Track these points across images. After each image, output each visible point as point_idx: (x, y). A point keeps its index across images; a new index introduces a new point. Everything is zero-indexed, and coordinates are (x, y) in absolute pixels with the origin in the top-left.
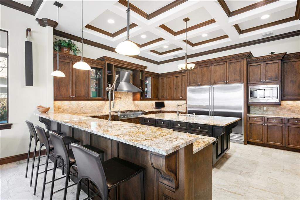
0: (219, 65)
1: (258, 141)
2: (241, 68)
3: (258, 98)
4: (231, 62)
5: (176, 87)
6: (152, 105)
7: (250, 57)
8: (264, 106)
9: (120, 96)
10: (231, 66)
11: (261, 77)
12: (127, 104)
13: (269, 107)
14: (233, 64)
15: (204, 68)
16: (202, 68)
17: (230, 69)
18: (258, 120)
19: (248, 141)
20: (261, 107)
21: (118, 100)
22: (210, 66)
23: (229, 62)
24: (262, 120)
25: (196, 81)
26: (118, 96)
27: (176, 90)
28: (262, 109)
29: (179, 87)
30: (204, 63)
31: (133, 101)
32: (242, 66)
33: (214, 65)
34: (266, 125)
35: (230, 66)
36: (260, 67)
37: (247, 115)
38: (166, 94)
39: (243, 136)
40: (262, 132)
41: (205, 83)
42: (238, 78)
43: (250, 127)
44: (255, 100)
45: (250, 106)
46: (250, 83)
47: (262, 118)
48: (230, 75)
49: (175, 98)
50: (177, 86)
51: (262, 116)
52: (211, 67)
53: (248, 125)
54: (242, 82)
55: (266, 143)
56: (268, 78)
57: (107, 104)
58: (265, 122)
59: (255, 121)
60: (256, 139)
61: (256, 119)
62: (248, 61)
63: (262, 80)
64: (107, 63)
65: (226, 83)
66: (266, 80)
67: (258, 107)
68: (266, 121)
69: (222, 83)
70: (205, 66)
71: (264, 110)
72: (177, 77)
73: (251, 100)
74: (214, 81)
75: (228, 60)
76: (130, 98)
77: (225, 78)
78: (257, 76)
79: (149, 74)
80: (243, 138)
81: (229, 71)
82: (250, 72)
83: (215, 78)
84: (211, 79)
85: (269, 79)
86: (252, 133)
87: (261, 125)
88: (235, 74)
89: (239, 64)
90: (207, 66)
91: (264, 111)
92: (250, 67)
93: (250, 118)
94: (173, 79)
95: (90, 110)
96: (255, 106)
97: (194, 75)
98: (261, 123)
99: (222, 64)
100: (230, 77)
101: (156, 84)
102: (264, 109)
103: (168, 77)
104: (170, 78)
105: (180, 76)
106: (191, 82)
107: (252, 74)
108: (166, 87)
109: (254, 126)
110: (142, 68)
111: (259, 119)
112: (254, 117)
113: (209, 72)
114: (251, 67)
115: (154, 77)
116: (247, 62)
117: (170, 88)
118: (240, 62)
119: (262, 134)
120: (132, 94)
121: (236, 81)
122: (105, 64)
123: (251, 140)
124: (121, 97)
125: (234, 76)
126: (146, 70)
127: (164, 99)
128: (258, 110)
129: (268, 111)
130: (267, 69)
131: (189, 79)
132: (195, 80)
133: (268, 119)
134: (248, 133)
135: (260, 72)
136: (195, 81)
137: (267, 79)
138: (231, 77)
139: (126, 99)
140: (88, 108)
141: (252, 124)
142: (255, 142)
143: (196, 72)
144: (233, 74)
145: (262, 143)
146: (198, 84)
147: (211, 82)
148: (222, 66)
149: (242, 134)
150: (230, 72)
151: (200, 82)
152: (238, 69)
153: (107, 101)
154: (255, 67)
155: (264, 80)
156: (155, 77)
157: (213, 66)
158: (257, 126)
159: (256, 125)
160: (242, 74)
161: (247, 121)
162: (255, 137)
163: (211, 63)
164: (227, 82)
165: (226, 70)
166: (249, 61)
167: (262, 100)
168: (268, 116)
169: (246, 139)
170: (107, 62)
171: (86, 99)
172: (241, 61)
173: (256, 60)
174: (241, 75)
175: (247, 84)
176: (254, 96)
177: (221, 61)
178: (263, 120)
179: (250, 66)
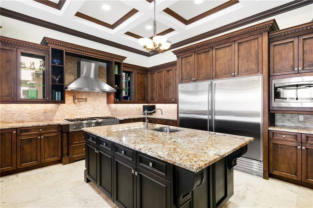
0: (223, 49)
1: (289, 175)
2: (258, 50)
3: (287, 100)
4: (242, 41)
5: (167, 85)
6: (140, 110)
7: (274, 29)
8: (299, 114)
9: (84, 97)
10: (242, 48)
11: (294, 63)
12: (96, 109)
13: (308, 115)
14: (246, 43)
15: (201, 54)
16: (199, 56)
17: (240, 52)
18: (289, 138)
19: (270, 172)
20: (294, 115)
21: (80, 103)
22: (209, 51)
23: (239, 41)
24: (296, 139)
25: (191, 74)
26: (80, 97)
27: (167, 89)
28: (295, 118)
29: (171, 85)
30: (201, 46)
31: (107, 104)
32: (260, 46)
33: (216, 49)
34: (303, 148)
35: (240, 48)
36: (293, 46)
37: (270, 129)
38: (156, 94)
39: (262, 164)
40: (297, 160)
41: (202, 76)
42: (254, 67)
43: (274, 150)
44: (284, 104)
45: (274, 114)
46: (275, 74)
47: (296, 136)
48: (240, 63)
49: (166, 100)
50: (168, 83)
51: (296, 131)
52: (211, 52)
53: (271, 145)
54: (259, 73)
55: (303, 180)
56: (308, 63)
57: (60, 109)
58: (301, 143)
59: (284, 140)
60: (285, 171)
61: (284, 136)
62: (270, 37)
63: (296, 69)
64: (52, 48)
65: (234, 76)
66: (303, 69)
67: (288, 116)
68: (304, 141)
69: (227, 77)
70: (202, 51)
71: (299, 120)
72: (168, 71)
73: (276, 104)
74: (216, 73)
75: (237, 39)
76: (102, 100)
77: (232, 67)
78: (287, 63)
79: (131, 68)
80: (262, 167)
81: (238, 57)
82: (274, 56)
83: (218, 69)
84: (212, 71)
85: (310, 66)
86: (277, 160)
87: (295, 148)
88: (247, 61)
89: (254, 44)
90: (205, 52)
91: (299, 122)
92: (274, 47)
93: (275, 134)
94: (164, 74)
95: (28, 116)
96: (284, 113)
97: (188, 67)
98: (294, 144)
99: (228, 46)
100: (239, 65)
101: (142, 82)
102: (299, 118)
103: (158, 72)
104: (161, 73)
105: (172, 70)
106: (184, 77)
107: (277, 59)
108: (155, 85)
109: (281, 148)
110: (117, 59)
111: (290, 136)
112: (282, 133)
113: (208, 60)
114: (276, 48)
115: (139, 72)
116: (269, 39)
117: (161, 86)
118: (256, 41)
119: (297, 163)
120: (106, 95)
121: (250, 72)
122: (49, 49)
123: (276, 173)
124: (86, 99)
125: (246, 64)
126: (124, 61)
127: (154, 101)
128: (289, 120)
129: (307, 123)
130: (305, 48)
131: (181, 73)
132: (189, 73)
133: (307, 137)
134: (271, 159)
135: (292, 54)
136: (189, 75)
137: (305, 65)
138: (241, 66)
139: (95, 102)
140: (26, 114)
141: (278, 144)
142: (283, 176)
143: (191, 62)
144: (245, 61)
145: (296, 179)
146: (193, 79)
147: (212, 76)
148: (228, 49)
149: (260, 161)
150: (240, 58)
151: (196, 76)
152: (253, 52)
153: (61, 104)
154: (282, 46)
155: (300, 68)
156: (141, 72)
157: (214, 51)
158: (287, 149)
159: (286, 146)
160: (260, 60)
161: (269, 138)
162: (284, 167)
163: (211, 46)
164: (236, 74)
165: (233, 55)
166: (273, 36)
167: (294, 104)
168: (308, 132)
169: (267, 170)
170: (51, 46)
171: (10, 100)
172: (258, 38)
173: (285, 35)
174: (258, 62)
175: (269, 76)
176: (281, 97)
177: (225, 42)
178: (299, 139)
179: (274, 45)
